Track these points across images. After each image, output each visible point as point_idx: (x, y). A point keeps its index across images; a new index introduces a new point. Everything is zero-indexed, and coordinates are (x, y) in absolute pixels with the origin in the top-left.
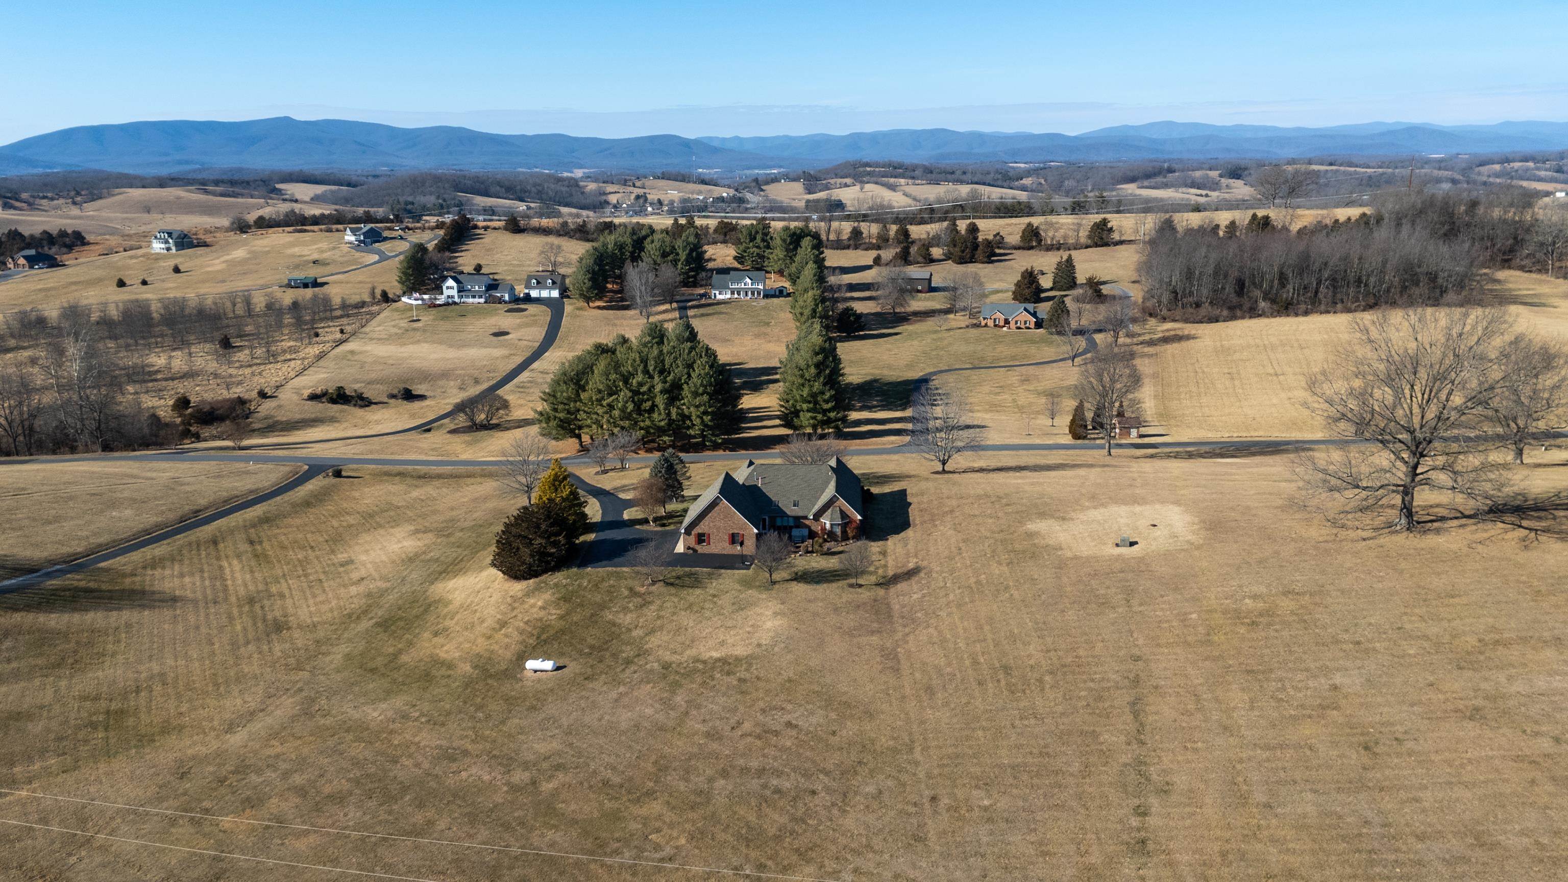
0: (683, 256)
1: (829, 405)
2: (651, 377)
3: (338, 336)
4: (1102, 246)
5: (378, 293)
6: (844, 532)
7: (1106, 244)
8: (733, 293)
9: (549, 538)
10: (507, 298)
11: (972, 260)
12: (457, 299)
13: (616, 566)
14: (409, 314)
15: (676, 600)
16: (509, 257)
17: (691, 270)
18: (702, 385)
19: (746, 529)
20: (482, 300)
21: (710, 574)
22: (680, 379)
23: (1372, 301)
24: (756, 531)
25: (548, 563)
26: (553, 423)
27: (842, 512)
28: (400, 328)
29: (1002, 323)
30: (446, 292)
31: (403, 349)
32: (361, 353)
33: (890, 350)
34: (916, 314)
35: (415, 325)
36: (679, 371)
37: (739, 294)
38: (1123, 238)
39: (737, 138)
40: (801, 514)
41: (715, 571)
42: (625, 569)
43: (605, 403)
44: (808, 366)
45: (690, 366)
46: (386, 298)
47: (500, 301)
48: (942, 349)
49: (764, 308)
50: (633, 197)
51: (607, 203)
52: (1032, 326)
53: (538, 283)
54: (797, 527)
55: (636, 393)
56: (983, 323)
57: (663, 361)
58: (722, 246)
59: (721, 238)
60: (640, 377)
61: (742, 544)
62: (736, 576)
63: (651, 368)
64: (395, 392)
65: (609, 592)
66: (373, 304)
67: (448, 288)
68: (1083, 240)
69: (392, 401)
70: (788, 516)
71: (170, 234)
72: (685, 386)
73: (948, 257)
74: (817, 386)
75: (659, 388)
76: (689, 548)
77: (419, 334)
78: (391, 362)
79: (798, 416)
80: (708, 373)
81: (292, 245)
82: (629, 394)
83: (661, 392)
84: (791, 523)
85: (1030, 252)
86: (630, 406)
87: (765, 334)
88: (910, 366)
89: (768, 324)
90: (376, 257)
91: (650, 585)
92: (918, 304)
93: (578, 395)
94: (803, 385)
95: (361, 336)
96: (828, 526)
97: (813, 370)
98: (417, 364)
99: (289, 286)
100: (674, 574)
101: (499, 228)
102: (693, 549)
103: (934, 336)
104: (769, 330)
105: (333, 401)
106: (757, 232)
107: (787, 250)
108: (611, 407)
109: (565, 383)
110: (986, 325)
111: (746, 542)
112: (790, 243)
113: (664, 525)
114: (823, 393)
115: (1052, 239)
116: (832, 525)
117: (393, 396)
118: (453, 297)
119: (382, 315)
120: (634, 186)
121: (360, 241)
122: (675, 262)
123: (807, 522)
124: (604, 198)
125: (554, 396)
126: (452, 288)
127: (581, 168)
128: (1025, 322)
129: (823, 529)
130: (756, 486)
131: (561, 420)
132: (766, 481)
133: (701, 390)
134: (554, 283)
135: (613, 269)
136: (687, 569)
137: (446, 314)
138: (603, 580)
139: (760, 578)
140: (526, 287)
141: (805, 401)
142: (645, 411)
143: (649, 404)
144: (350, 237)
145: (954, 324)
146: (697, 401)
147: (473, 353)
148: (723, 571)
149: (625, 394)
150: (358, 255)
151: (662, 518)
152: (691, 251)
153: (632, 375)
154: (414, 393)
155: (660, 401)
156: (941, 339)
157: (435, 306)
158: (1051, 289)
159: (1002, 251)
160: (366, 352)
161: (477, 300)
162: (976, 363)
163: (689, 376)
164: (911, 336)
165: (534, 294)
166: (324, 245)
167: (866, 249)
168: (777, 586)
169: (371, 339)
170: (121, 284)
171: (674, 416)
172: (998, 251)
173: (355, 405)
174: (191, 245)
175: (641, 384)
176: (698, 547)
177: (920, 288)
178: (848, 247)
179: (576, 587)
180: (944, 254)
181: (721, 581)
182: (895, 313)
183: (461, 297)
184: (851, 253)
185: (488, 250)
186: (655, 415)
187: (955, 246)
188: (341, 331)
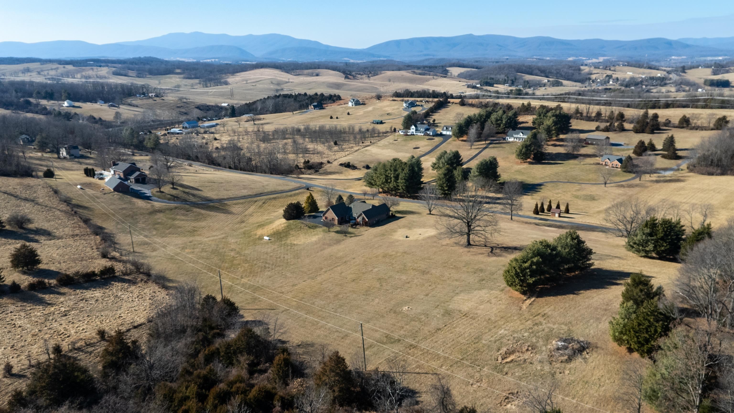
3: (368, 144)
8: (514, 139)
10: (431, 134)
11: (643, 131)
12: (415, 133)
14: (397, 138)
16: (451, 116)
20: (423, 134)
28: (389, 142)
29: (608, 164)
31: (382, 151)
32: (369, 150)
35: (395, 142)
37: (517, 139)
46: (394, 130)
47: (428, 135)
48: (568, 172)
50: (605, 75)
51: (590, 79)
53: (447, 128)
64: (365, 165)
66: (389, 133)
68: (712, 125)
71: (354, 100)
77: (394, 145)
92: (583, 151)
95: (374, 145)
99: (373, 123)
101: (457, 103)
105: (346, 167)
115: (695, 124)
117: (363, 167)
118: (413, 132)
119: (388, 137)
120: (610, 70)
121: (407, 106)
124: (589, 76)
126: (413, 129)
127: (603, 56)
128: (616, 165)
137: (411, 138)
140: (442, 130)
144: (404, 105)
147: (400, 155)
150: (403, 112)
154: (369, 166)
157: (408, 135)
160: (371, 150)
161: (421, 134)
164: (565, 165)
166: (396, 107)
167: (601, 122)
169: (377, 146)
170: (331, 118)
172: (663, 128)
174: (360, 104)
178: (593, 120)
180: (633, 127)
182: (573, 154)
185: (446, 113)
187: (641, 123)
188: (371, 142)
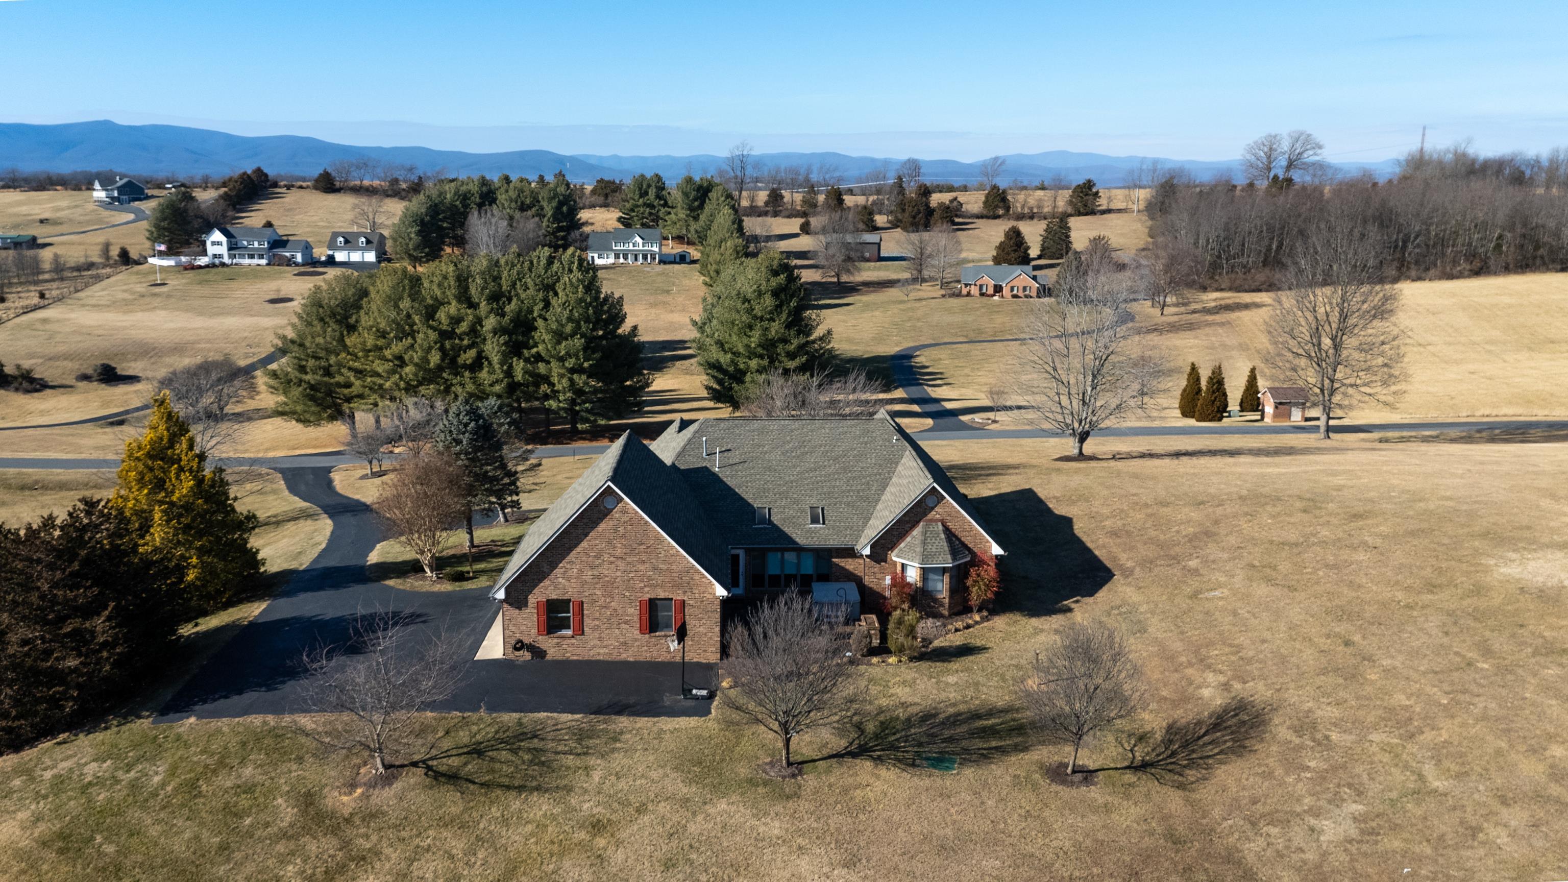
0: (549, 211)
2: (473, 306)
3: (36, 300)
4: (1086, 214)
5: (115, 252)
6: (959, 588)
7: (1093, 213)
8: (617, 256)
9: (61, 620)
10: (299, 258)
11: (927, 226)
12: (226, 260)
13: (278, 710)
14: (152, 278)
15: (458, 846)
16: (315, 218)
17: (560, 229)
18: (570, 319)
19: (689, 587)
20: (264, 262)
21: (581, 735)
22: (532, 312)
23: (1477, 264)
24: (721, 592)
25: (55, 702)
26: (296, 392)
27: (950, 535)
28: (133, 293)
29: (991, 291)
30: (211, 250)
31: (126, 317)
32: (58, 321)
33: (844, 321)
34: (867, 284)
35: (157, 290)
36: (529, 293)
37: (626, 258)
38: (1112, 206)
39: (615, 157)
40: (834, 541)
41: (600, 723)
42: (305, 721)
43: (387, 353)
44: (760, 294)
45: (549, 288)
46: (125, 258)
47: (290, 262)
48: (918, 320)
49: (659, 274)
52: (1034, 294)
53: (347, 242)
54: (824, 578)
55: (445, 335)
56: (964, 291)
57: (497, 279)
58: (603, 209)
59: (601, 199)
60: (453, 308)
61: (682, 634)
62: (669, 742)
63: (473, 291)
64: (90, 371)
65: (231, 812)
66: (105, 266)
67: (213, 243)
68: (1062, 208)
69: (83, 384)
70: (800, 550)
72: (540, 323)
73: (894, 225)
74: (776, 328)
75: (490, 323)
76: (519, 646)
77: (159, 300)
78: (100, 332)
79: (740, 381)
80: (582, 300)
81: (20, 203)
82: (433, 336)
83: (495, 332)
84: (808, 567)
85: (997, 221)
86: (435, 358)
87: (664, 303)
88: (879, 339)
89: (668, 292)
90: (132, 216)
91: (372, 784)
92: (867, 273)
93: (341, 340)
94: (751, 327)
95: (70, 301)
96: (913, 575)
97: (769, 301)
98: (138, 334)
100: (463, 737)
101: (308, 187)
102: (531, 648)
103: (901, 306)
104: (668, 299)
106: (649, 186)
107: (691, 209)
108: (400, 360)
109: (322, 320)
110: (969, 294)
111: (691, 623)
112: (695, 200)
113: (460, 577)
114: (784, 340)
115: (1023, 207)
116: (925, 572)
117: (85, 377)
118: (220, 256)
119: (113, 279)
121: (113, 198)
122: (541, 216)
123: (849, 564)
125: (301, 345)
126: (219, 243)
128: (1025, 289)
129: (900, 583)
130: (705, 472)
131: (312, 387)
132: (735, 457)
133: (569, 328)
134: (368, 242)
135: (453, 229)
136: (509, 718)
137: (206, 277)
138: (222, 764)
139: (746, 746)
140: (330, 248)
141: (752, 354)
142: (465, 366)
143: (472, 353)
144: (99, 194)
145: (921, 294)
146: (562, 349)
147: (231, 322)
148: (623, 722)
149: (426, 336)
150: (106, 213)
151: (459, 559)
152: (561, 204)
153: (439, 303)
154: (119, 372)
155: (493, 349)
156: (913, 309)
157: (193, 268)
158: (1040, 257)
159: (960, 220)
160: (69, 320)
161: (256, 261)
162: (972, 336)
163: (547, 305)
164: (867, 307)
165: (340, 256)
166: (64, 203)
167: (789, 217)
168: (809, 781)
169: (83, 306)
171: (519, 376)
172: (957, 220)
173: (17, 390)
175: (456, 321)
176: (548, 644)
177: (867, 255)
178: (766, 214)
179: (119, 792)
180: (889, 222)
181: (619, 760)
182: (839, 283)
183: (232, 257)
184: (769, 220)
185: (290, 210)
186: (484, 375)
187: (904, 210)
188: (42, 296)
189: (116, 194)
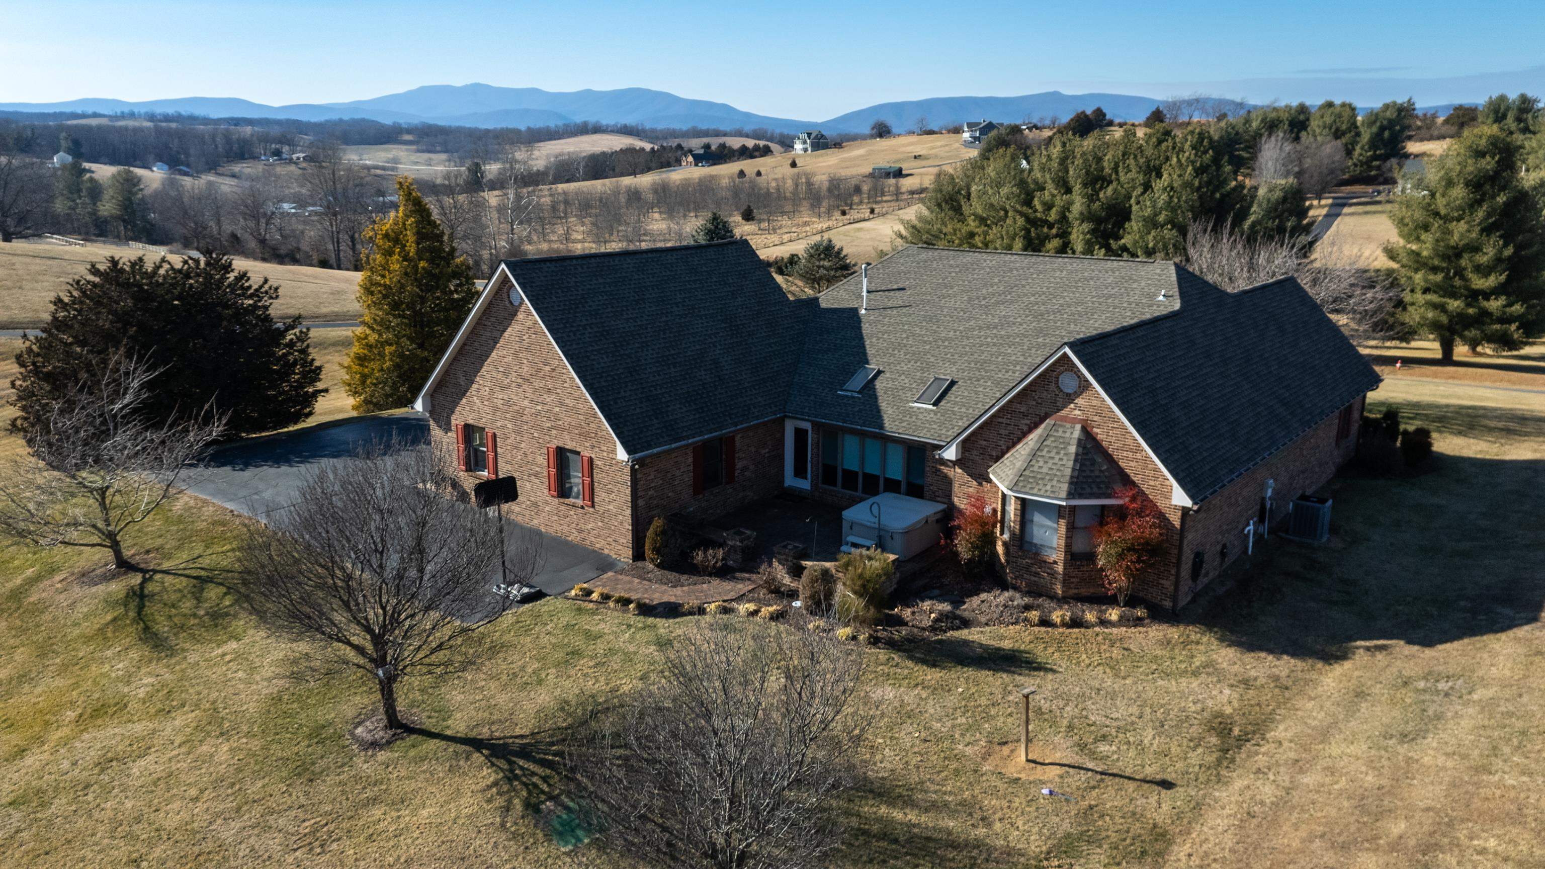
0: (1365, 138)
1: (1491, 281)
3: (867, 214)
19: (596, 440)
22: (1129, 197)
27: (1091, 448)
40: (928, 432)
70: (884, 438)
71: (809, 135)
72: (1135, 210)
74: (1463, 231)
81: (912, 144)
99: (872, 176)
101: (1139, 125)
111: (600, 495)
114: (1475, 248)
116: (1026, 508)
121: (975, 138)
144: (967, 135)
166: (940, 143)
170: (742, 174)
174: (826, 146)
176: (469, 483)
188: (872, 211)
189: (978, 134)
